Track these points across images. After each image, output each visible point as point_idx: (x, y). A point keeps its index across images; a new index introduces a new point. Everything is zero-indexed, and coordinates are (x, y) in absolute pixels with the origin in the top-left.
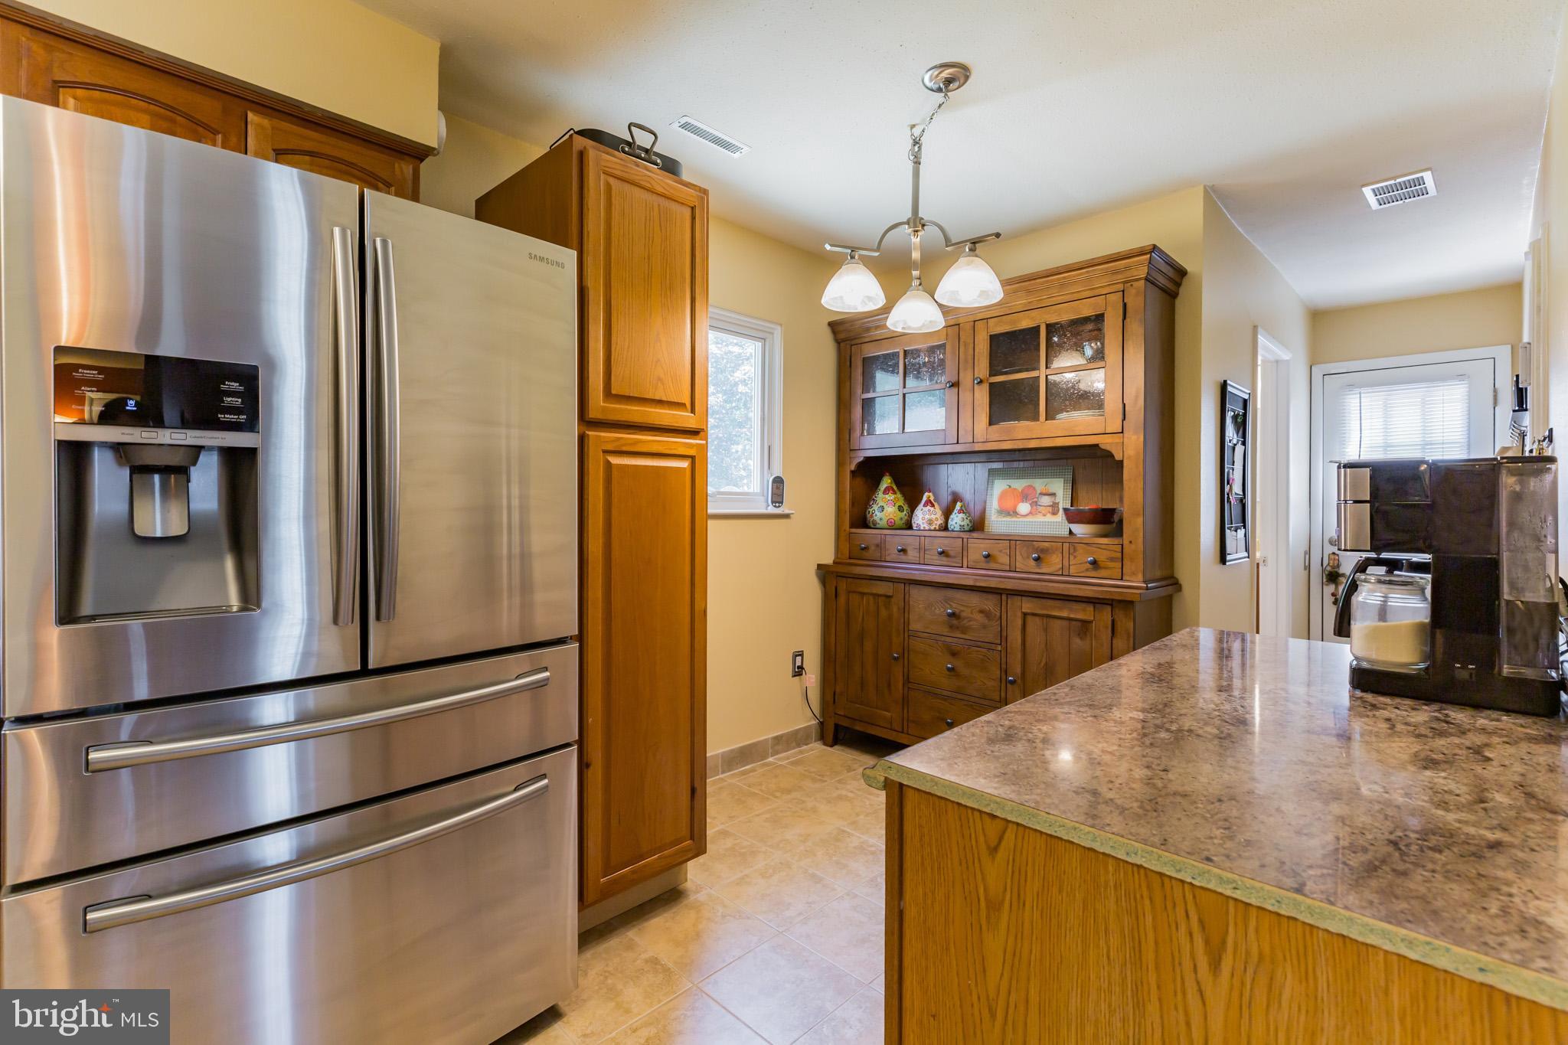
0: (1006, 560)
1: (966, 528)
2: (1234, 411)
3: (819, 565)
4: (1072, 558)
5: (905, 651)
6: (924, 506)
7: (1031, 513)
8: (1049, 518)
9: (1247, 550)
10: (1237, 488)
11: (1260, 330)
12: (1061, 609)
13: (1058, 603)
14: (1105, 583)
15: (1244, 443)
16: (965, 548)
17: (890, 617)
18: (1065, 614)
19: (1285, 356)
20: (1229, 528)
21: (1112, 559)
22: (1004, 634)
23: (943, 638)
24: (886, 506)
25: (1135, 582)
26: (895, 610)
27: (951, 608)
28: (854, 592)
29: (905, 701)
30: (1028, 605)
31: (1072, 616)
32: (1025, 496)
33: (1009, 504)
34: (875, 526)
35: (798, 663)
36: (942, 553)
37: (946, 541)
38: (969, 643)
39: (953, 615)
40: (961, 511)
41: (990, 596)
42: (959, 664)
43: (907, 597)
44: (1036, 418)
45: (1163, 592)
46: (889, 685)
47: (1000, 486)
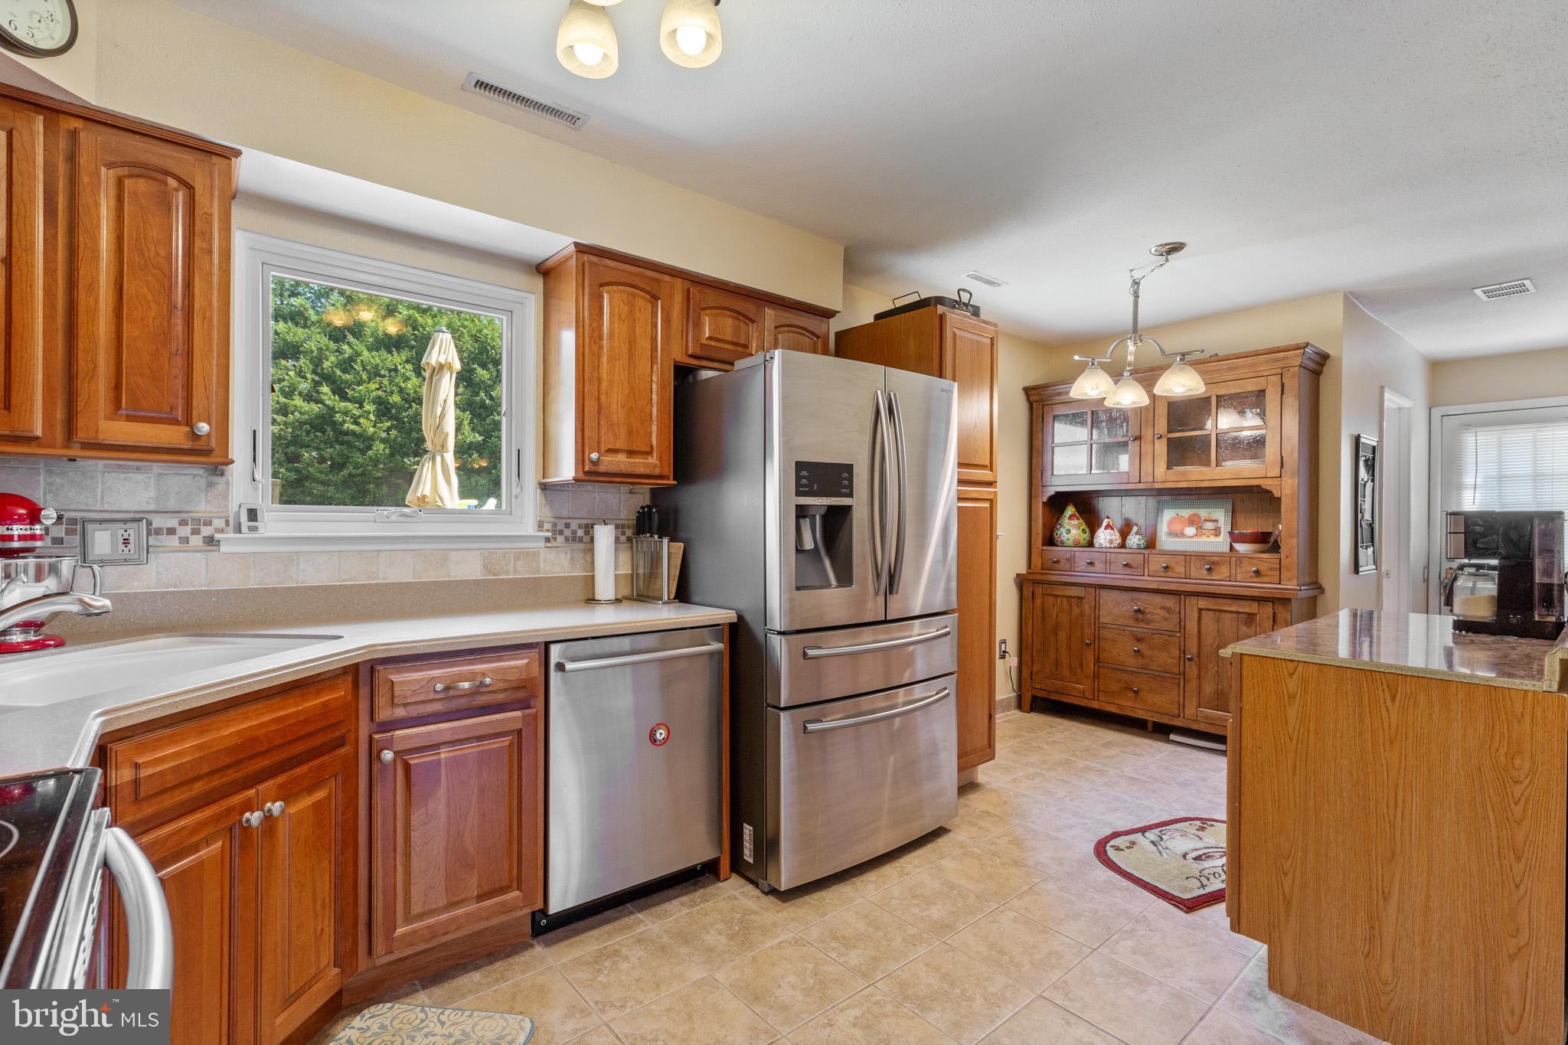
0: (1182, 570)
1: (1142, 546)
2: (1365, 456)
3: (1018, 575)
4: (1238, 568)
5: (1097, 638)
6: (1105, 529)
7: (1196, 535)
8: (1212, 539)
9: (1375, 563)
10: (1367, 516)
11: (1386, 389)
12: (1231, 605)
13: (1229, 601)
14: (1266, 586)
15: (1373, 481)
16: (1146, 561)
17: (1082, 614)
18: (1234, 609)
19: (1406, 403)
20: (1362, 547)
21: (1271, 569)
22: (1183, 624)
23: (1129, 629)
24: (1071, 529)
25: (1290, 584)
26: (1087, 607)
27: (1137, 605)
28: (1049, 595)
29: (1096, 676)
30: (1203, 603)
31: (1240, 610)
32: (1193, 521)
33: (1177, 527)
34: (1062, 544)
35: (1003, 649)
36: (1127, 565)
37: (1129, 556)
38: (1152, 631)
39: (1139, 611)
40: (1137, 533)
41: (1171, 597)
42: (1143, 647)
43: (1097, 597)
44: (1208, 464)
45: (1310, 593)
46: (1081, 665)
47: (1168, 515)
